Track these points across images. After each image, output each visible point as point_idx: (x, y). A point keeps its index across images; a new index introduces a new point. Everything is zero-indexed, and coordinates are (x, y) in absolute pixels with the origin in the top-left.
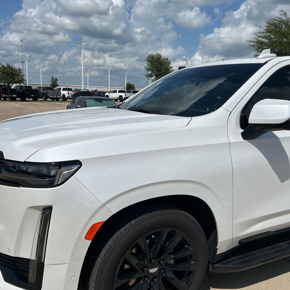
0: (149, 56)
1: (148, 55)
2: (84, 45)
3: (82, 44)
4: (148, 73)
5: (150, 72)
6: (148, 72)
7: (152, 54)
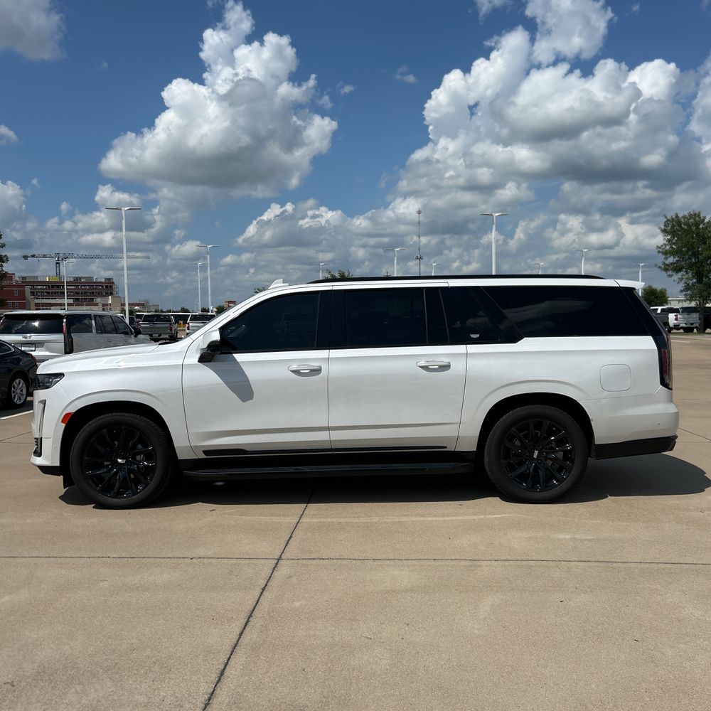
0: (668, 220)
1: (666, 217)
2: (496, 217)
3: (492, 215)
4: (667, 262)
5: (671, 260)
6: (666, 259)
7: (677, 216)
